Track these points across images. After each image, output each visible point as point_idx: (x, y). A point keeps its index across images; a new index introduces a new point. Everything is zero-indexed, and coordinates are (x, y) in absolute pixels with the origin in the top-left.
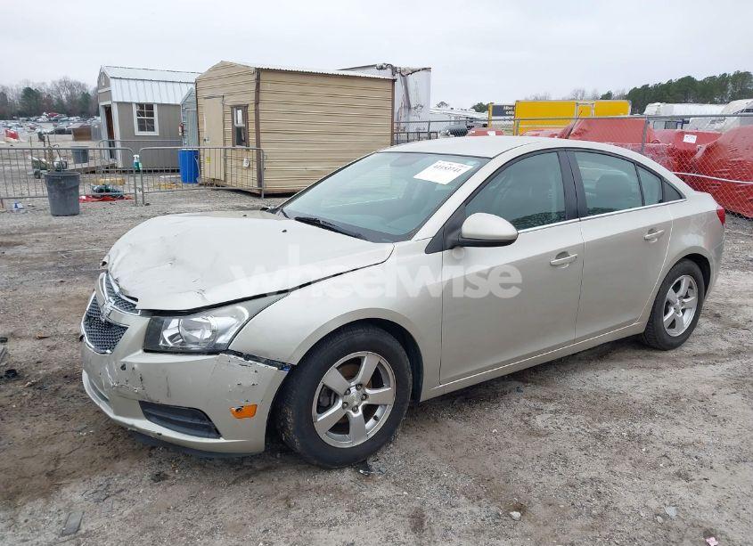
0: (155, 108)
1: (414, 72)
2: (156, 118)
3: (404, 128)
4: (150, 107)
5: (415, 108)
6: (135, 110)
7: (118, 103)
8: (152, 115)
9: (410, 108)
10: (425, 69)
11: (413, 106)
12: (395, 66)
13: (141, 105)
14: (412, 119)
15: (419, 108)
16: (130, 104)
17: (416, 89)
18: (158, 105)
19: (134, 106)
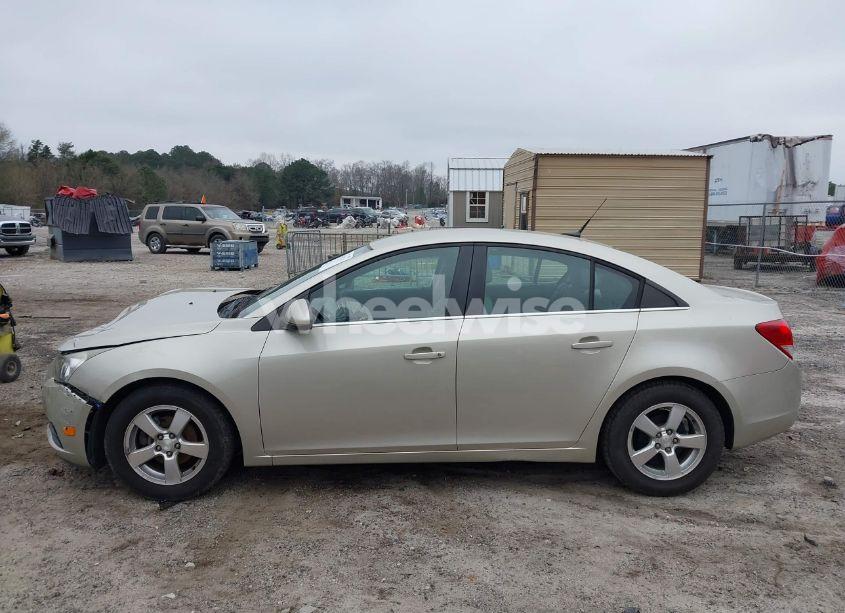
0: (487, 195)
1: (805, 141)
2: (487, 205)
3: (785, 210)
4: (482, 194)
5: (804, 186)
6: (468, 197)
7: (454, 192)
8: (483, 202)
9: (794, 185)
10: (822, 137)
11: (800, 182)
12: (774, 135)
13: (474, 194)
14: (798, 198)
15: (810, 185)
16: (465, 192)
17: (808, 162)
18: (490, 192)
19: (468, 195)
